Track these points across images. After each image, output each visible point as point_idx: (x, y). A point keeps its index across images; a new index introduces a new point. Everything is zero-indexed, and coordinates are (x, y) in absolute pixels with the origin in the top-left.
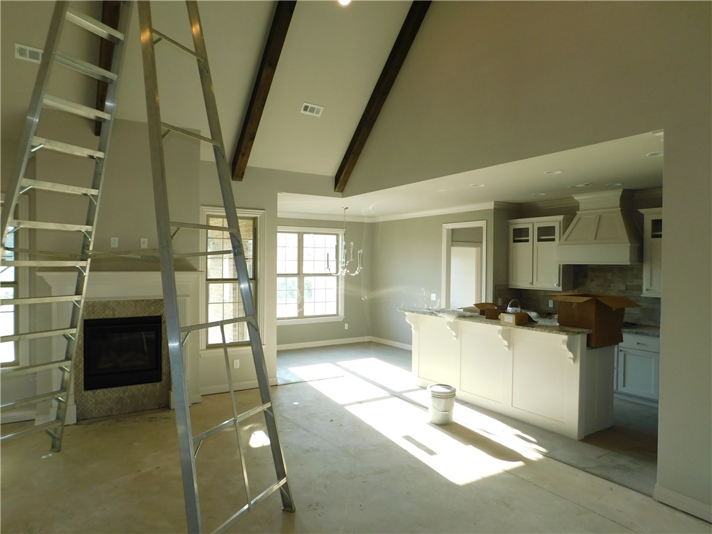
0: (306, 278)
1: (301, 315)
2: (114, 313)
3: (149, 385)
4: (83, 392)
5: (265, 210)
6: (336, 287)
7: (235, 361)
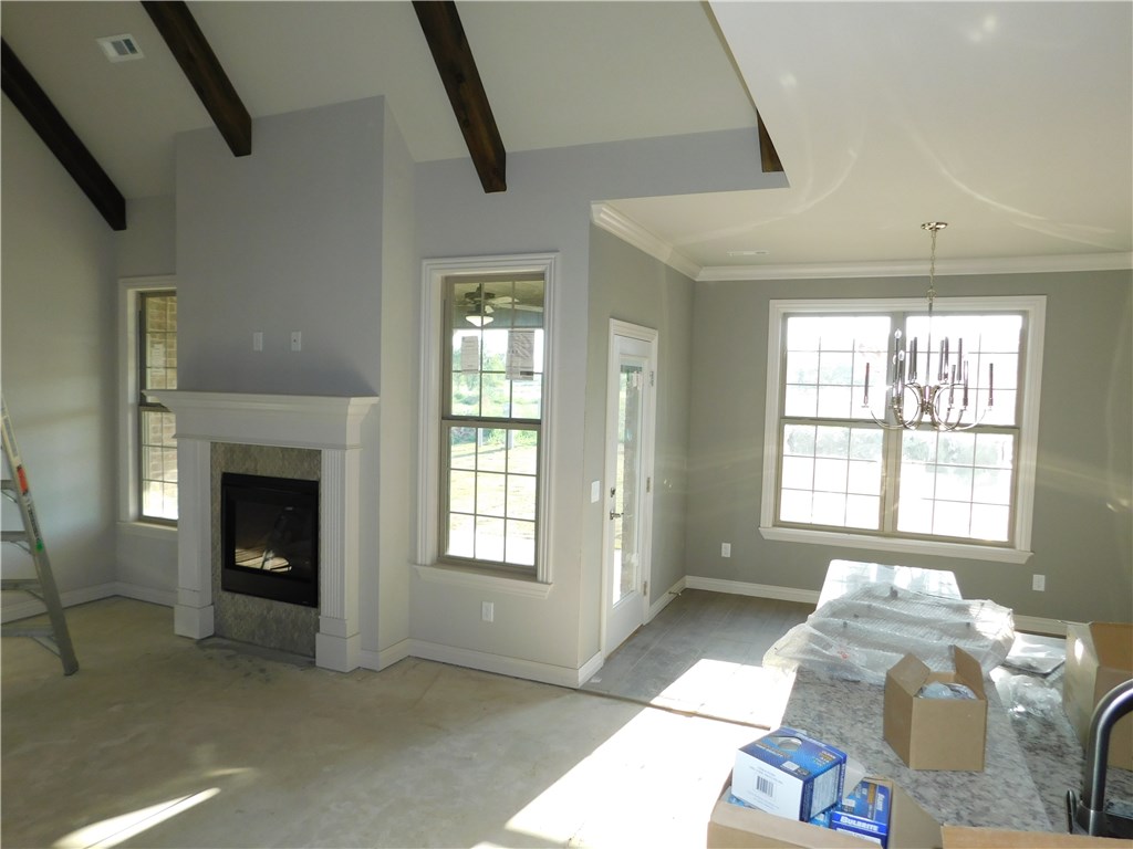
0: (908, 434)
1: (888, 529)
2: (256, 467)
3: (301, 608)
4: (221, 592)
5: (557, 251)
6: (1011, 466)
7: (485, 604)
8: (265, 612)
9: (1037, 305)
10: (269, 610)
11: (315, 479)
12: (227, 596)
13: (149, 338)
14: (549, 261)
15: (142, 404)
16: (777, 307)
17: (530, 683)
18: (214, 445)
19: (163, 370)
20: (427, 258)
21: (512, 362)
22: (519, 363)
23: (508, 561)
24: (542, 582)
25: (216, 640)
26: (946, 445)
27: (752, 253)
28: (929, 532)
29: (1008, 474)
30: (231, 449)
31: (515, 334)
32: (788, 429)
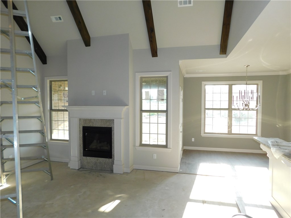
0: (233, 111)
1: (230, 133)
2: (93, 124)
3: (107, 159)
4: (83, 157)
5: (171, 71)
6: (256, 118)
7: (154, 155)
8: (96, 161)
9: (260, 83)
10: (97, 161)
11: (111, 127)
12: (85, 158)
13: (53, 92)
14: (169, 74)
15: (51, 110)
16: (204, 83)
17: (167, 172)
18: (80, 119)
19: (58, 101)
20: (137, 72)
21: (158, 97)
22: (160, 97)
23: (158, 144)
24: (169, 148)
25: (81, 169)
26: (242, 113)
27: (201, 71)
28: (239, 133)
29: (255, 119)
30: (85, 120)
31: (159, 91)
32: (207, 111)
